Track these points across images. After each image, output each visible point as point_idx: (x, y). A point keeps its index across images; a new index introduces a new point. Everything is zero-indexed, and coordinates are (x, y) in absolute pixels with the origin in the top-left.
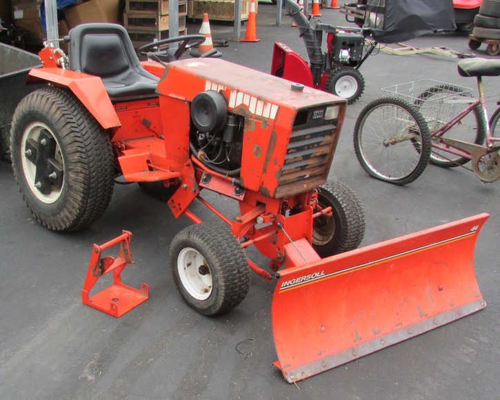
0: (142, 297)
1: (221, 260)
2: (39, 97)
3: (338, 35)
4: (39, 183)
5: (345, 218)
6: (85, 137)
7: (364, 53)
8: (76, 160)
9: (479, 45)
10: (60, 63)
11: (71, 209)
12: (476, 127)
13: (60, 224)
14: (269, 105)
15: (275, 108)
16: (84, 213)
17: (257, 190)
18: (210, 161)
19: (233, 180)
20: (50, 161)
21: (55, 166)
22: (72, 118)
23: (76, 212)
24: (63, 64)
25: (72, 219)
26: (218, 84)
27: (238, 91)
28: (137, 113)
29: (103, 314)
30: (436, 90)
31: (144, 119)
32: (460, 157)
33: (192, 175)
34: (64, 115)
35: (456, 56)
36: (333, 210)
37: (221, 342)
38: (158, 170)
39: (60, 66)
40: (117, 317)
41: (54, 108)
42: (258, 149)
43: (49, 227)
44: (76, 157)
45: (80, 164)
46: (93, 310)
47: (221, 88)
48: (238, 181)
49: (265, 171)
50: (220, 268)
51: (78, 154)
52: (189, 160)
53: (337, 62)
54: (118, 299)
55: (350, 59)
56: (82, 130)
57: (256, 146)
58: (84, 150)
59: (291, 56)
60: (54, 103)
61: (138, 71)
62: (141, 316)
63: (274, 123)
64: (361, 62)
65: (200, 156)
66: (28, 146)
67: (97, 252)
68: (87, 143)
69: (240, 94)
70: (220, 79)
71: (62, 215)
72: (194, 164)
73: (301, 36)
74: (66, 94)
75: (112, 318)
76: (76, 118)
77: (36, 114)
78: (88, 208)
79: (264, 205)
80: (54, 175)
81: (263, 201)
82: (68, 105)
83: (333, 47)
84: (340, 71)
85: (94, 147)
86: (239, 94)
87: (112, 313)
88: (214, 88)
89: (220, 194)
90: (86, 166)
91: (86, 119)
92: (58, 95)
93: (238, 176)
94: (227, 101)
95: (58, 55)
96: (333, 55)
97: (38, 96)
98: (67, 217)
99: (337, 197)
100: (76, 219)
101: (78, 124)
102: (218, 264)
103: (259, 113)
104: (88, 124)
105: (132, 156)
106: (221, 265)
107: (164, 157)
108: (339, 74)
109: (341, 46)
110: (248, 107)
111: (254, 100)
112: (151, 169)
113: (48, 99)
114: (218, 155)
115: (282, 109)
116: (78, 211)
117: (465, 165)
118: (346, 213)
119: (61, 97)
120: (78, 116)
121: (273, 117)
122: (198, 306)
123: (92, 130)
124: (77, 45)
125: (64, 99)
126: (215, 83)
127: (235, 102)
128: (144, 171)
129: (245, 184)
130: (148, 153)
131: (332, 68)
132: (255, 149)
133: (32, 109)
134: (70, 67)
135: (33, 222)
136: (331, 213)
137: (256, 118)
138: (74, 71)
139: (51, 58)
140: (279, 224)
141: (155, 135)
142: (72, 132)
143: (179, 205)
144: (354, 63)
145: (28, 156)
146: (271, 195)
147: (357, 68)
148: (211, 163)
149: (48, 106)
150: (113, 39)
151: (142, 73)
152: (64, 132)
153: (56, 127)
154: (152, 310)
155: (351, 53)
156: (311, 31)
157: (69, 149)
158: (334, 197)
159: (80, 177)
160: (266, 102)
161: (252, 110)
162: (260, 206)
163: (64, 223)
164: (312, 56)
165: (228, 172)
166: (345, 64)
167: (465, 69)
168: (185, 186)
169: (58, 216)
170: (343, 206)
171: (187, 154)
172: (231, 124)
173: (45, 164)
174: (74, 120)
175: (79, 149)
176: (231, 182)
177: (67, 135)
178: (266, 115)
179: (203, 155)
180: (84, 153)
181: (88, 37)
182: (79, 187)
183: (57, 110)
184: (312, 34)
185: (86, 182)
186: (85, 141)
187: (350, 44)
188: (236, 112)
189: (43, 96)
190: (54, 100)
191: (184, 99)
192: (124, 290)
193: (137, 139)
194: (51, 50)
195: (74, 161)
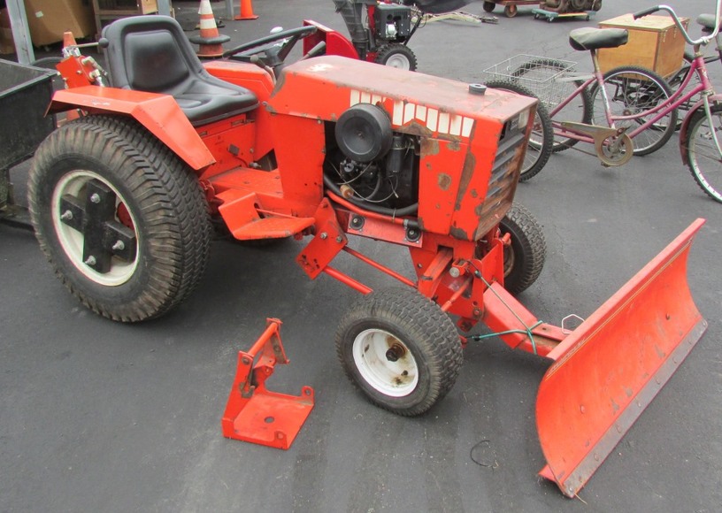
0: (304, 406)
1: (431, 341)
2: (79, 133)
3: (380, 7)
4: (92, 259)
5: (528, 245)
6: (169, 186)
7: (412, 27)
8: (161, 221)
9: (493, 6)
10: (95, 78)
11: (155, 291)
12: (582, 105)
13: (136, 313)
14: (459, 118)
15: (469, 123)
16: (176, 293)
17: (447, 233)
18: (363, 199)
19: (406, 222)
20: (109, 225)
21: (120, 231)
22: (143, 161)
23: (164, 294)
24: (100, 79)
25: (157, 304)
26: (372, 94)
27: (406, 102)
28: (219, 138)
29: (262, 448)
30: (533, 66)
31: (231, 145)
32: (568, 139)
33: (333, 218)
34: (130, 157)
35: (480, 21)
36: (512, 237)
37: (446, 453)
38: (272, 215)
39: (94, 82)
40: (286, 450)
41: (110, 149)
42: (445, 179)
43: (114, 318)
44: (160, 216)
45: (166, 227)
46: (246, 446)
47: (376, 100)
48: (414, 223)
49: (457, 206)
50: (431, 353)
51: (162, 212)
52: (326, 199)
53: (383, 39)
54: (272, 418)
55: (397, 34)
56: (161, 176)
57: (443, 174)
58: (170, 205)
59: (333, 36)
60: (108, 140)
61: (204, 78)
62: (318, 437)
63: (470, 144)
64: (409, 37)
65: (346, 193)
66: (64, 206)
67: (248, 363)
68: (172, 193)
69: (410, 107)
70: (373, 88)
71: (141, 300)
72: (334, 203)
73: (338, 10)
74: (122, 124)
75: (280, 451)
76: (149, 159)
77: (78, 159)
78: (182, 286)
79: (450, 249)
80: (119, 244)
81: (449, 244)
82: (132, 141)
83: (377, 22)
84: (389, 49)
85: (183, 197)
86: (407, 106)
87: (278, 445)
88: (366, 99)
89: (376, 240)
90: (176, 228)
91: (164, 159)
92: (112, 128)
93: (414, 215)
94: (389, 116)
95: (90, 67)
96: (378, 31)
97: (76, 131)
98: (150, 303)
99: (514, 219)
100: (165, 304)
101: (154, 168)
102: (428, 348)
103: (443, 129)
104: (168, 165)
105: (235, 202)
106: (432, 348)
107: (280, 196)
108: (388, 52)
109: (386, 20)
110: (424, 124)
111: (433, 114)
112: (262, 216)
113: (97, 135)
114: (376, 190)
115: (479, 124)
116: (168, 293)
117: (575, 146)
118: (529, 238)
119: (118, 130)
120: (152, 157)
121: (467, 133)
122: (393, 405)
123: (175, 173)
124: (118, 50)
125: (124, 134)
126: (366, 93)
127: (401, 117)
128: (253, 220)
129: (427, 226)
130: (253, 194)
131: (377, 46)
132: (440, 179)
133: (68, 152)
134: (111, 82)
135: (83, 313)
136: (510, 241)
137: (438, 138)
138: (120, 88)
139: (79, 72)
140: (476, 272)
141: (243, 164)
142: (149, 180)
143: (315, 260)
144: (402, 38)
145: (66, 221)
146: (470, 238)
147: (405, 44)
148: (365, 202)
149: (98, 145)
150: (163, 36)
151: (209, 80)
152: (135, 182)
153: (119, 176)
154: (328, 424)
155: (398, 28)
156: (349, 5)
157: (146, 206)
158: (512, 221)
159: (170, 245)
160: (453, 115)
161: (431, 126)
162: (444, 251)
163: (144, 310)
164: (353, 34)
165: (394, 212)
166: (391, 41)
167: (581, 42)
168: (325, 235)
169: (134, 303)
170: (523, 230)
171: (319, 191)
172: (398, 148)
173: (102, 230)
174: (147, 163)
175: (163, 205)
176: (403, 225)
177: (140, 186)
178: (455, 131)
179: (349, 191)
180: (171, 209)
181: (131, 37)
182: (169, 259)
183: (116, 151)
184: (351, 8)
185: (179, 250)
186: (170, 191)
187: (396, 18)
188: (405, 130)
189: (87, 131)
190: (108, 136)
191: (316, 118)
192: (275, 400)
193: (223, 173)
194: (78, 60)
195: (156, 223)
